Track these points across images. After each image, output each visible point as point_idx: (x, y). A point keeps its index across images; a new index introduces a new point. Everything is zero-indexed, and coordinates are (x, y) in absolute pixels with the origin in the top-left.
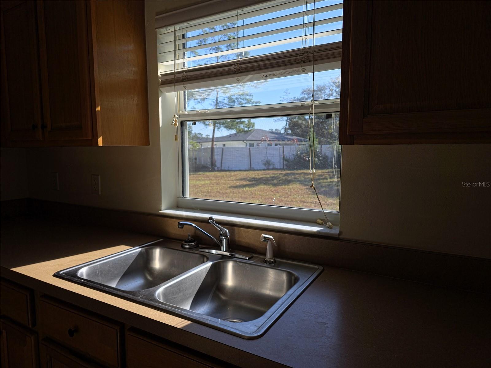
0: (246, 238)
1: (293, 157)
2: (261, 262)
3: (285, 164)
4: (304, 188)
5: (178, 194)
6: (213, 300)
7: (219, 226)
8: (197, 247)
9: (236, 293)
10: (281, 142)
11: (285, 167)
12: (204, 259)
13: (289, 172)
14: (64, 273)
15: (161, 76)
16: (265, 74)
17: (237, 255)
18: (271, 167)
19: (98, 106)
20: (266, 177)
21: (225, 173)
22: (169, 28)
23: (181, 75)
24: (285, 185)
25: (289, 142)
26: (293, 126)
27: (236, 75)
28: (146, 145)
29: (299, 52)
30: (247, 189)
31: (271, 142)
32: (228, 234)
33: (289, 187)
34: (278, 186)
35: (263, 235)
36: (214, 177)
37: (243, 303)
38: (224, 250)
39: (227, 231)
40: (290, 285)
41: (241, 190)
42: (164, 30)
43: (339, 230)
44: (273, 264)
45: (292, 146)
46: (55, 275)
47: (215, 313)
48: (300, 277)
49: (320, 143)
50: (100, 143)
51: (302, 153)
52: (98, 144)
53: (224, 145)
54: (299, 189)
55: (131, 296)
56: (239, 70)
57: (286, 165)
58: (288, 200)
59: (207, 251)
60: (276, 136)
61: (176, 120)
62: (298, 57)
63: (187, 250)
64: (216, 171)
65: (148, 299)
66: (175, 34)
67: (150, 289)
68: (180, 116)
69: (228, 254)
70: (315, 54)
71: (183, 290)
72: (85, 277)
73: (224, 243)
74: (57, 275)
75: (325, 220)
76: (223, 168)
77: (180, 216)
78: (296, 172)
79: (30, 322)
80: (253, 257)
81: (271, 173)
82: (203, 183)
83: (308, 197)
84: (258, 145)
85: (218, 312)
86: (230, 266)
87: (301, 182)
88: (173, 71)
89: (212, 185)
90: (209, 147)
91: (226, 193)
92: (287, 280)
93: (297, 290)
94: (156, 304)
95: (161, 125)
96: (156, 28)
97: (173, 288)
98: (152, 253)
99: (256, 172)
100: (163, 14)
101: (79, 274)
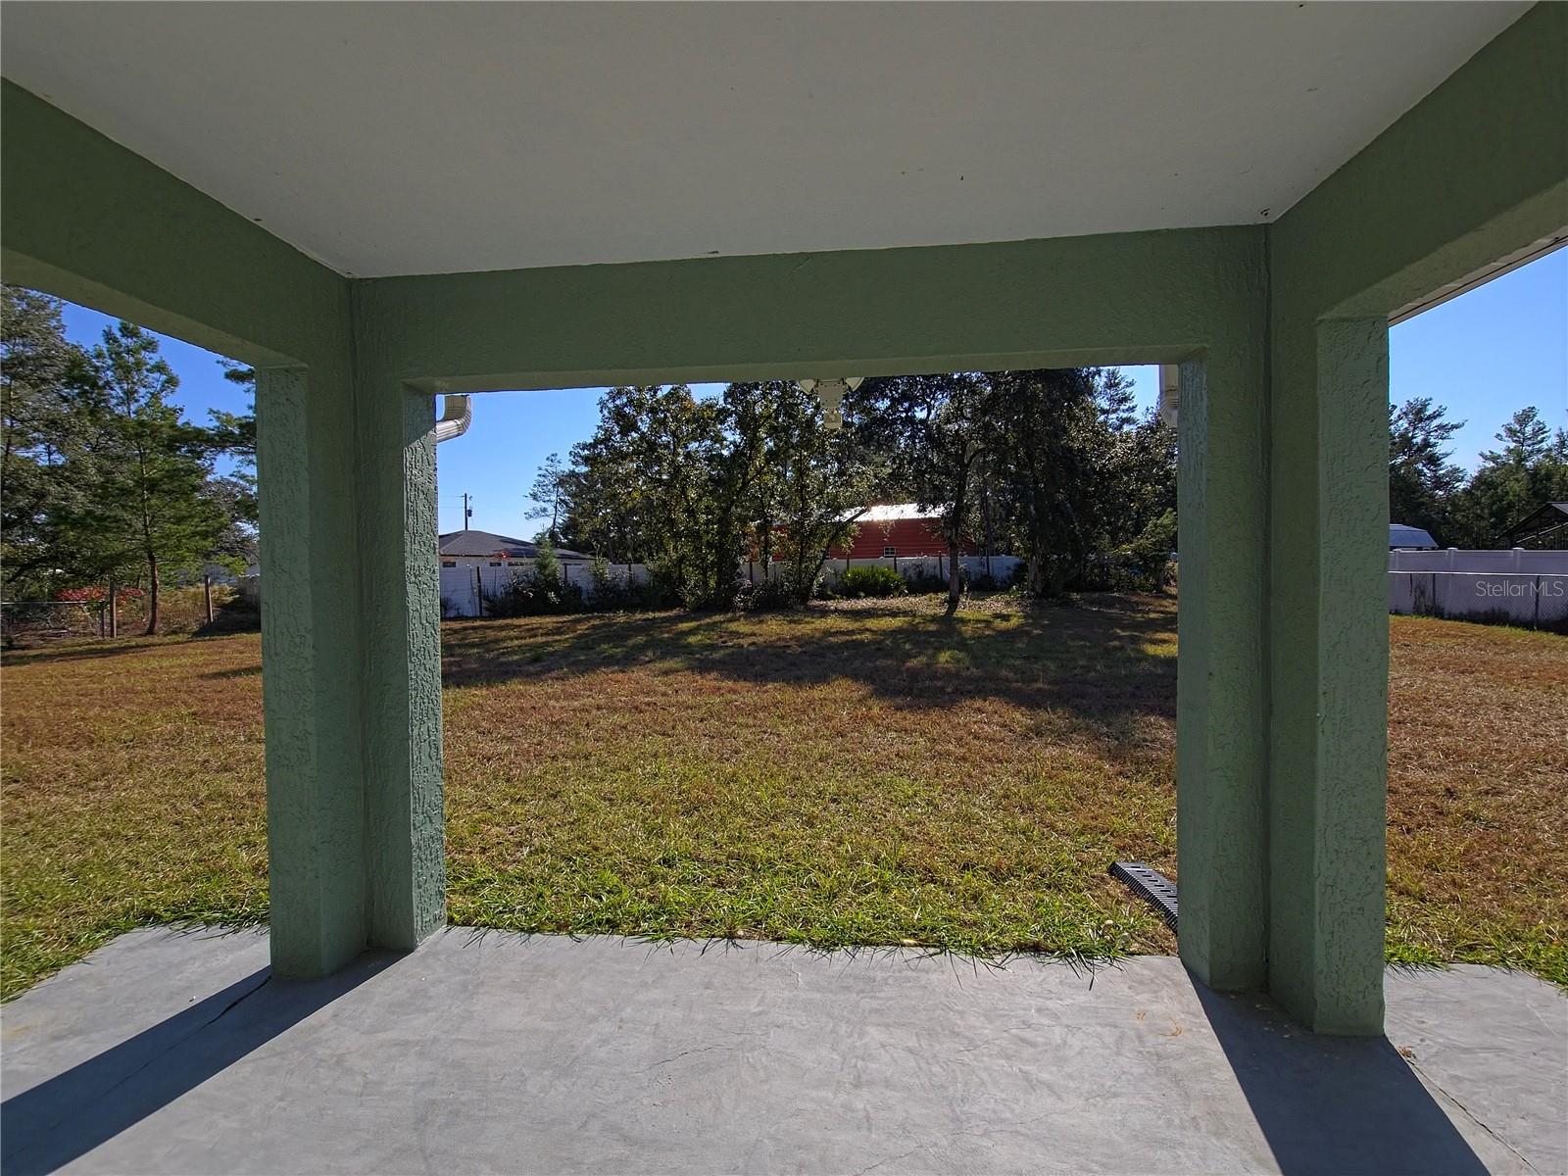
1: (501, 590)
3: (483, 605)
11: (484, 614)
51: (520, 583)
57: (487, 609)
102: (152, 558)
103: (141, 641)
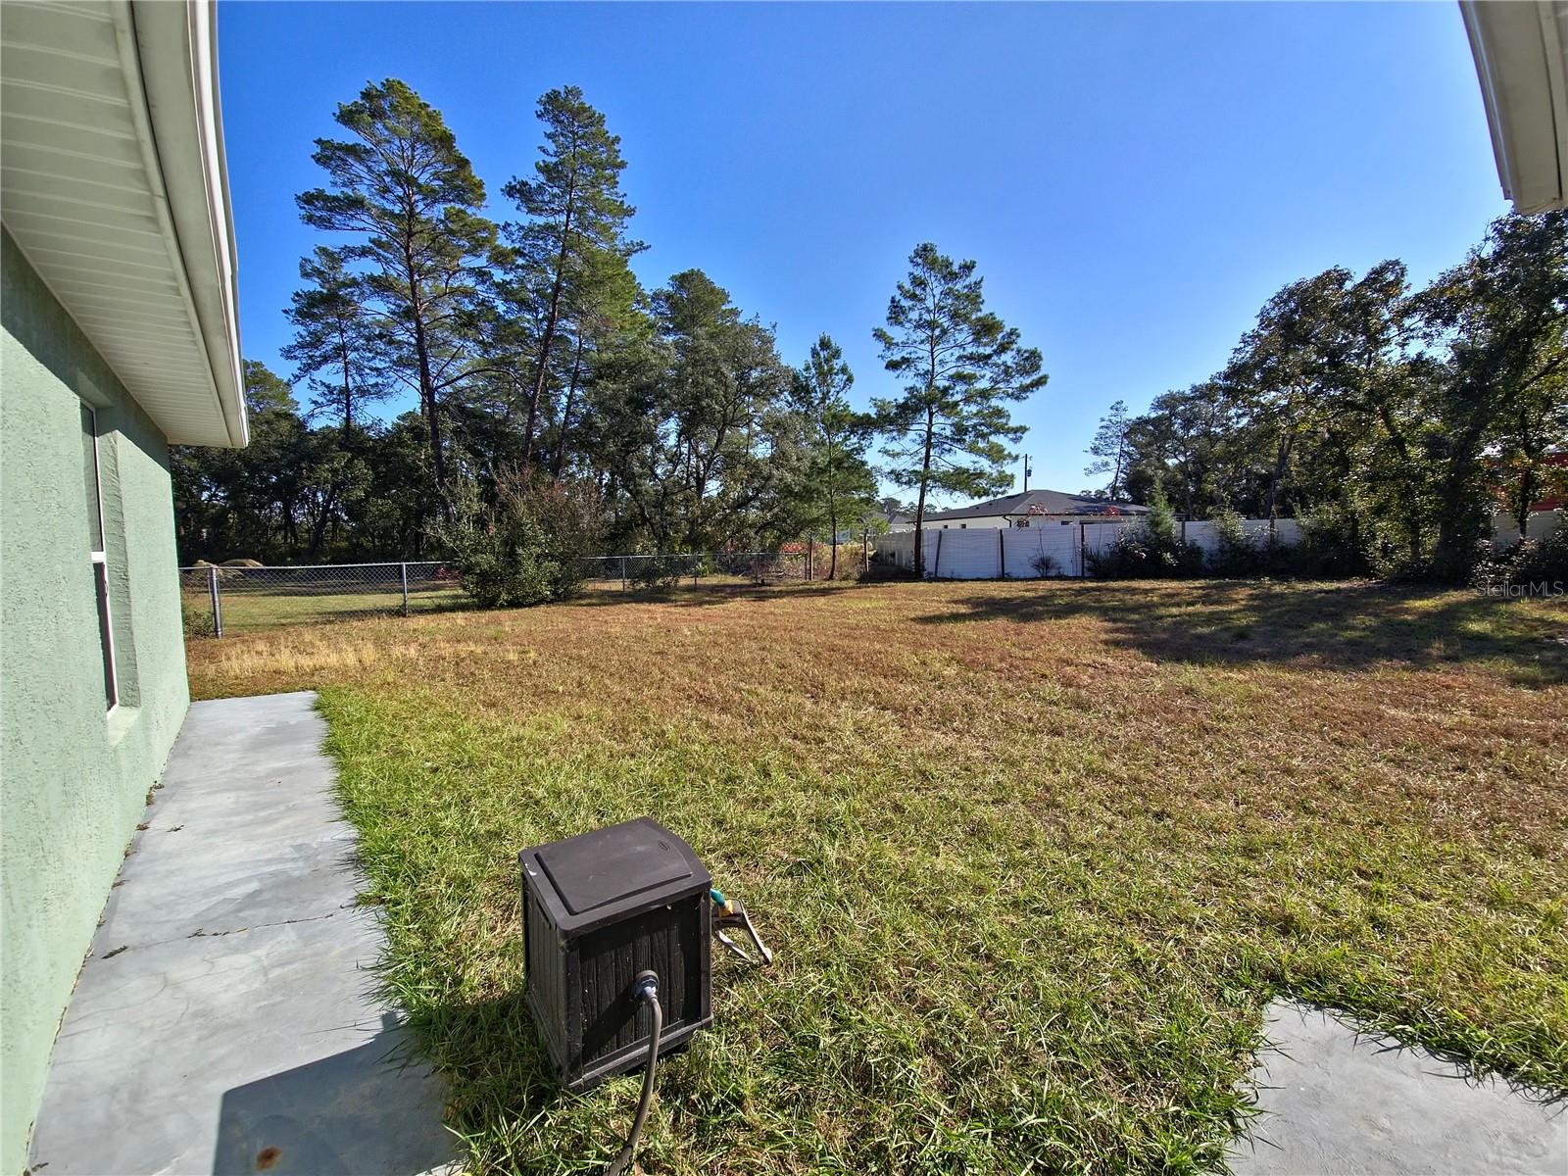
1: (1107, 549)
3: (1085, 565)
11: (1084, 574)
45: (1105, 526)
49: (1180, 516)
51: (1130, 542)
53: (964, 526)
57: (1089, 569)
64: (925, 581)
76: (939, 575)
99: (1004, 584)
102: (834, 521)
103: (826, 585)
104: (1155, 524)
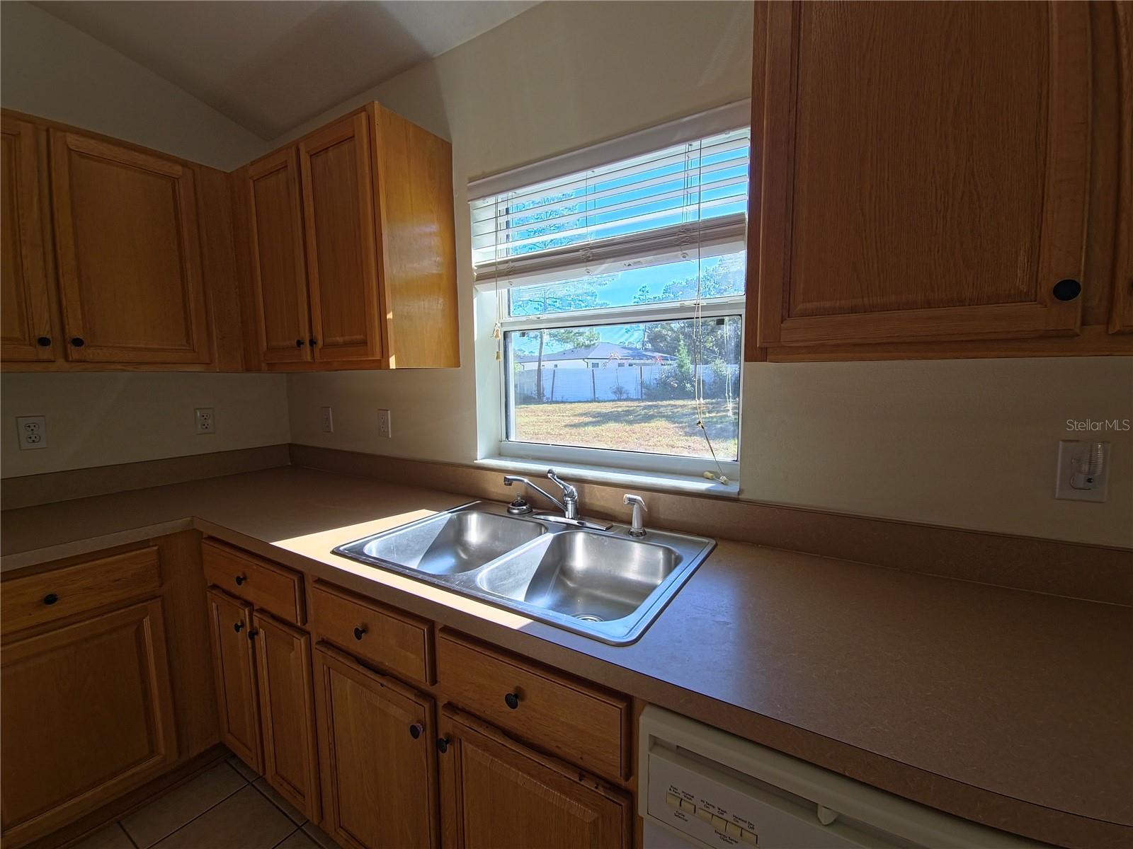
0: (600, 499)
1: (655, 381)
2: (625, 534)
3: (643, 392)
4: (672, 426)
5: (500, 437)
6: (555, 588)
7: (562, 482)
8: (530, 512)
9: (590, 579)
10: (637, 361)
11: (644, 397)
12: (542, 528)
13: (650, 403)
14: (345, 549)
15: (476, 268)
16: (627, 262)
17: (588, 524)
18: (624, 396)
19: (389, 312)
20: (617, 411)
21: (558, 405)
22: (488, 199)
23: (505, 266)
24: (645, 423)
25: (650, 361)
26: (655, 339)
27: (584, 264)
28: (455, 367)
29: (677, 230)
30: (591, 428)
31: (624, 361)
32: (576, 494)
33: (650, 425)
34: (635, 423)
35: (628, 496)
36: (541, 411)
37: (599, 593)
38: (570, 517)
39: (574, 490)
40: (670, 567)
41: (582, 430)
42: (480, 203)
43: (738, 487)
44: (642, 537)
45: (654, 367)
46: (333, 552)
47: (560, 607)
48: (683, 555)
49: (694, 362)
50: (393, 365)
51: (668, 377)
52: (389, 367)
53: (556, 366)
54: (665, 428)
55: (443, 583)
56: (589, 257)
57: (645, 394)
58: (649, 444)
59: (542, 517)
60: (630, 352)
61: (497, 331)
62: (676, 237)
63: (516, 517)
64: (544, 403)
65: (467, 587)
66: (496, 208)
67: (469, 572)
68: (503, 325)
69: (575, 522)
70: (701, 232)
71: (514, 574)
72: (374, 555)
73: (570, 507)
74: (336, 552)
75: (716, 472)
76: (554, 399)
77: (505, 468)
78: (660, 403)
79: (299, 618)
80: (612, 526)
81: (623, 406)
82: (527, 419)
83: (678, 440)
84: (605, 365)
85: (564, 604)
86: (580, 539)
87: (669, 418)
88: (494, 261)
89: (540, 424)
90: (534, 368)
91: (561, 435)
92: (664, 559)
93: (680, 574)
94: (480, 595)
95: (475, 339)
96: (469, 201)
97: (500, 571)
98: (467, 520)
99: (602, 404)
100: (479, 179)
101: (366, 550)
104: (681, 366)
